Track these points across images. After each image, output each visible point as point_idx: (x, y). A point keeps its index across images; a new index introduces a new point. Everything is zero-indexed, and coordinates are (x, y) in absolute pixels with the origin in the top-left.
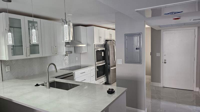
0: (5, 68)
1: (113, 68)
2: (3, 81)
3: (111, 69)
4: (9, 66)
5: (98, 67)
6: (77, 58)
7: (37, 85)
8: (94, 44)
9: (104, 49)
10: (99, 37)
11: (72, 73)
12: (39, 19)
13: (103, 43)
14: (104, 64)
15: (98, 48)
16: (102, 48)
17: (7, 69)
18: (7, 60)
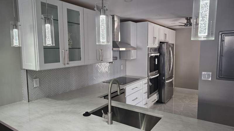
0: (33, 81)
1: (168, 81)
2: (29, 102)
3: (166, 82)
4: (38, 79)
5: (151, 80)
6: (122, 66)
7: (87, 114)
8: (148, 47)
9: (158, 54)
10: (153, 37)
11: (123, 89)
12: (82, 8)
13: (158, 46)
14: (158, 75)
15: (152, 54)
16: (156, 52)
17: (35, 83)
18: (37, 70)
